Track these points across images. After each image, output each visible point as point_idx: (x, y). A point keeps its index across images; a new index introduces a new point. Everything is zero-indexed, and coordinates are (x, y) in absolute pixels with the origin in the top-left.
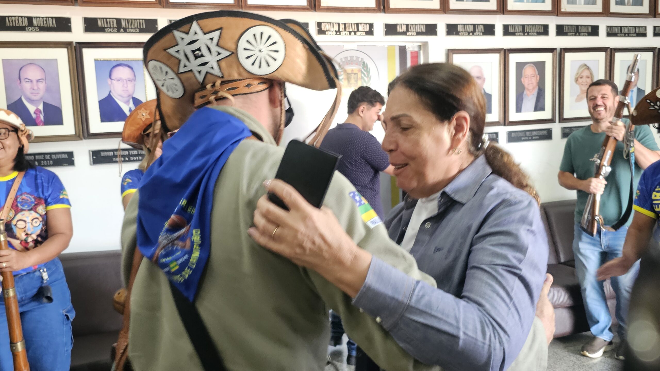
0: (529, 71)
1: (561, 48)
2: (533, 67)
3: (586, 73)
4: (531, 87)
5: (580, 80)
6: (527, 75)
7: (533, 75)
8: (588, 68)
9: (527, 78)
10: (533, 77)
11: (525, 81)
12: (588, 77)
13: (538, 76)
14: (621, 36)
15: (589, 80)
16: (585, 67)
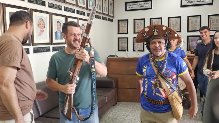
3: (42, 23)
5: (40, 26)
8: (43, 20)
12: (43, 25)
14: (54, 8)
15: (43, 26)
16: (41, 20)
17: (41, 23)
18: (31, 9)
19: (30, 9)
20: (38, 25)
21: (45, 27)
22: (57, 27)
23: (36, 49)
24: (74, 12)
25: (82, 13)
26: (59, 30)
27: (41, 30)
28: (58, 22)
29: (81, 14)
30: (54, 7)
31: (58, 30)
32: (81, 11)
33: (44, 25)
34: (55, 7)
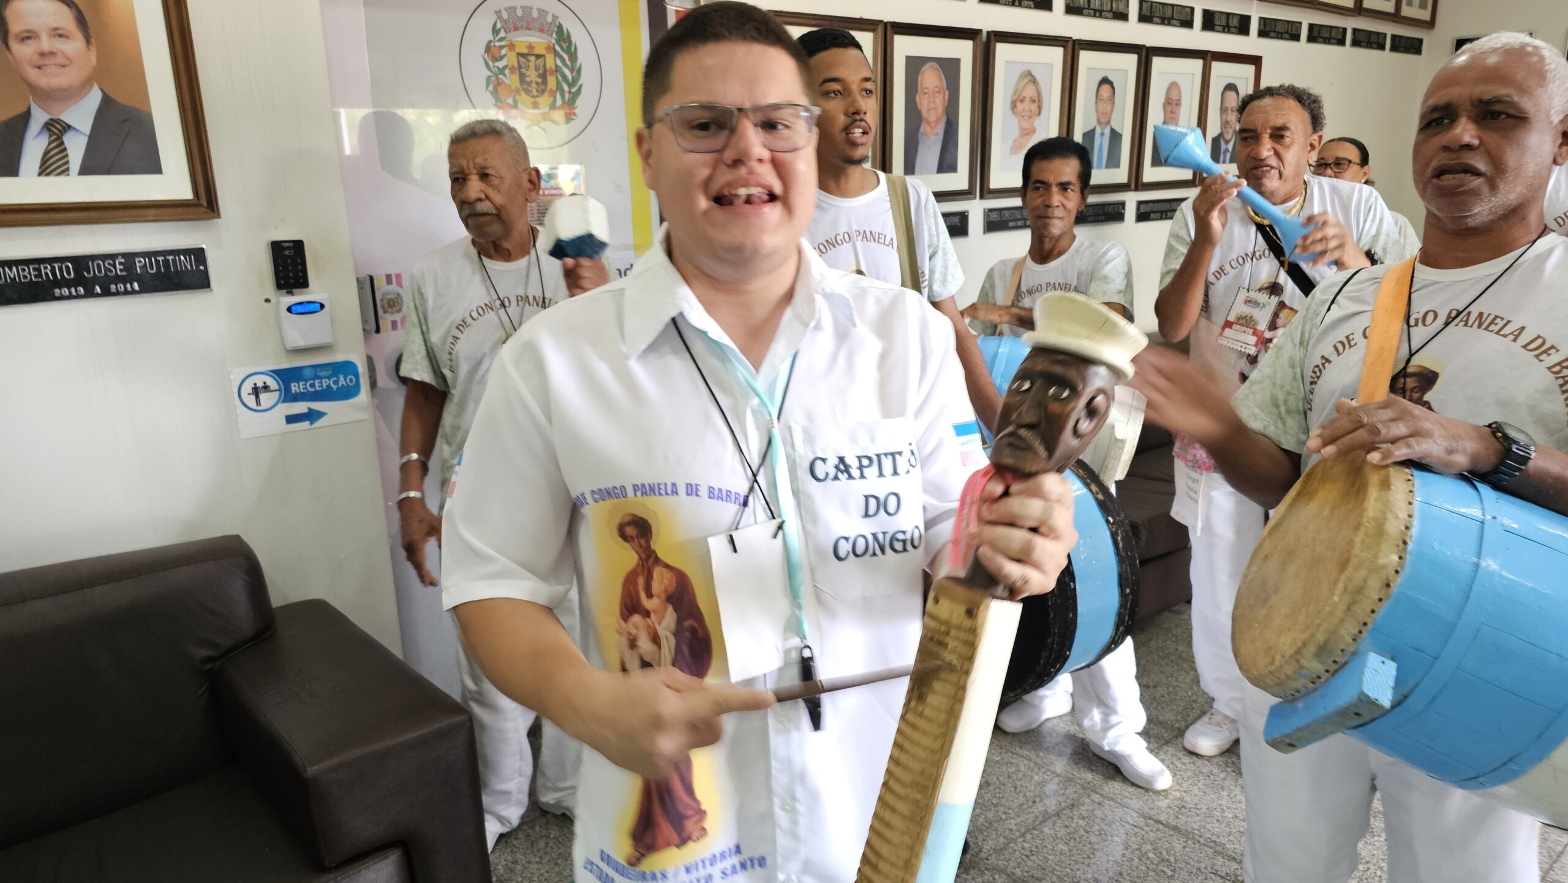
0: (930, 79)
1: (990, 30)
2: (938, 70)
3: (1030, 92)
4: (932, 118)
5: (1020, 106)
6: (927, 88)
7: (937, 90)
8: (1034, 81)
9: (927, 96)
10: (937, 94)
11: (924, 103)
12: (1034, 101)
13: (947, 92)
14: (1089, 15)
15: (1034, 107)
16: (1029, 77)
17: (1024, 94)
18: (989, 33)
19: (984, 34)
20: (1014, 106)
21: (1039, 114)
22: (1097, 110)
23: (994, 217)
24: (1188, 24)
25: (1235, 22)
26: (1104, 120)
27: (1025, 125)
28: (1105, 81)
29: (1227, 29)
30: (1089, 8)
31: (1099, 122)
32: (1228, 14)
33: (1038, 101)
34: (1095, 11)
